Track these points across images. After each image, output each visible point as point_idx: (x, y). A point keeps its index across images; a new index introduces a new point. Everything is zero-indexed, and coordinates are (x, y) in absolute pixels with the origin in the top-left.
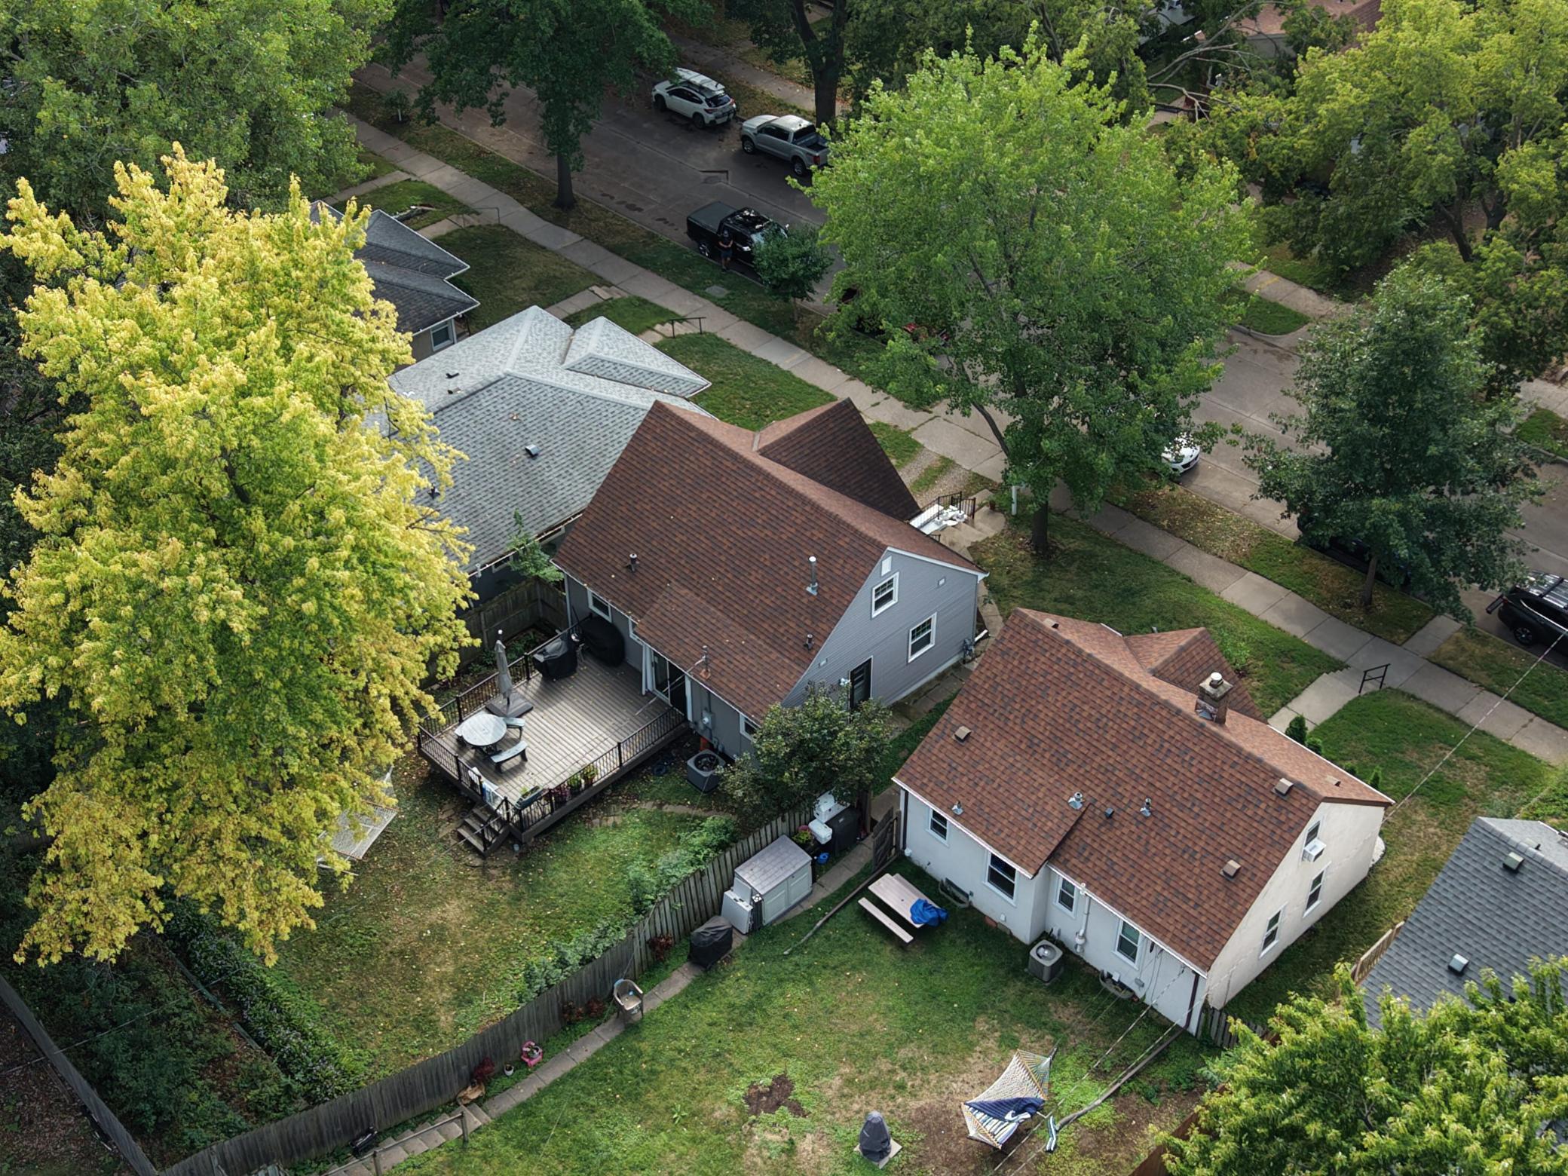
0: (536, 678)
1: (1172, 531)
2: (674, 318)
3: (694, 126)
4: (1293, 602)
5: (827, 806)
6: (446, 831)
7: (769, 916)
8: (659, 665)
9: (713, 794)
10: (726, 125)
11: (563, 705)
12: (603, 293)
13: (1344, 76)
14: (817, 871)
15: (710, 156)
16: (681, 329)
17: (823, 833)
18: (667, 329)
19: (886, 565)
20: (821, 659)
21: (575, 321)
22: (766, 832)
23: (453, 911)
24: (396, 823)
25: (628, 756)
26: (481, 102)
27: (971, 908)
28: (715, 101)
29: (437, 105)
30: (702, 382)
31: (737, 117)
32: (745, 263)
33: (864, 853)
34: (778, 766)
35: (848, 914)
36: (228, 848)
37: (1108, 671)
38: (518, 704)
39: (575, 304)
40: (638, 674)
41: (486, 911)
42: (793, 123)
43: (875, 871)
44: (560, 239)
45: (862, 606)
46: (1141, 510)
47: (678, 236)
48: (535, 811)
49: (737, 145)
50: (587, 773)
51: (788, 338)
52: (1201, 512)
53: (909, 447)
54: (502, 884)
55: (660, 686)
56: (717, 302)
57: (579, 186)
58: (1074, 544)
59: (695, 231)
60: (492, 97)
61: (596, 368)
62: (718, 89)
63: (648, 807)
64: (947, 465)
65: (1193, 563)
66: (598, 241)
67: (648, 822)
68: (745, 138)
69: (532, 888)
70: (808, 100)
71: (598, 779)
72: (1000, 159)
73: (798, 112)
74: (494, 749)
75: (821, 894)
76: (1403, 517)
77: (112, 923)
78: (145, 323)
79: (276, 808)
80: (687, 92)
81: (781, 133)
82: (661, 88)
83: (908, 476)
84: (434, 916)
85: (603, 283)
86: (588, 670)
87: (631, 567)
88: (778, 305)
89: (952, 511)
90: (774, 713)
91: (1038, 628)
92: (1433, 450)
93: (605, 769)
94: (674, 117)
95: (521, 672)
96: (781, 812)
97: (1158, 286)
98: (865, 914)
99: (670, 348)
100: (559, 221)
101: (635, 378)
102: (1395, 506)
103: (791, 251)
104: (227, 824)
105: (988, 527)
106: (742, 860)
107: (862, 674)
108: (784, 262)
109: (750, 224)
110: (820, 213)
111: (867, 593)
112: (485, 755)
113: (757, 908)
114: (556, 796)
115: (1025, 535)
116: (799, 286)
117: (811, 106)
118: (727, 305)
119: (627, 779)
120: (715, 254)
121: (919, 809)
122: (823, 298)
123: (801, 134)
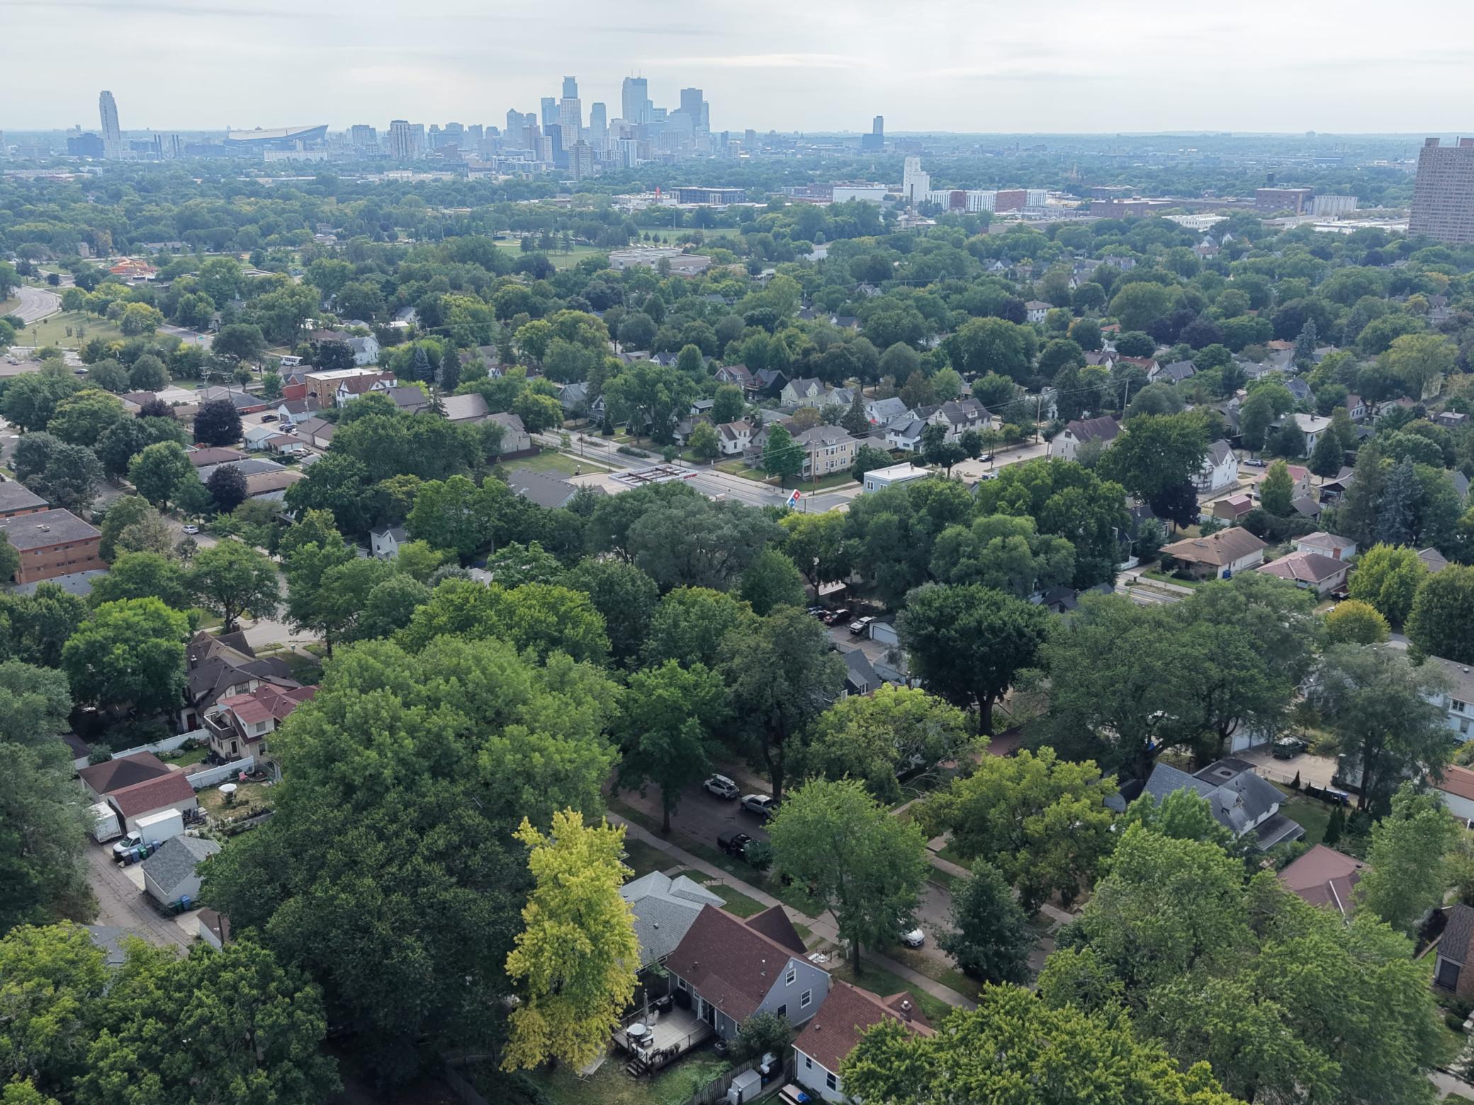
0: (657, 1012)
1: (911, 968)
2: (711, 879)
3: (721, 799)
4: (956, 995)
5: (768, 1058)
6: (622, 1068)
7: (745, 1099)
8: (705, 1004)
9: (725, 1055)
10: (735, 799)
11: (667, 1023)
12: (682, 868)
13: (967, 788)
14: (763, 1085)
15: (728, 811)
16: (714, 883)
17: (766, 1069)
18: (708, 883)
19: (791, 965)
20: (766, 1000)
21: (673, 877)
22: (744, 1066)
23: (626, 1095)
24: (603, 1065)
25: (692, 1042)
26: (636, 789)
27: (821, 1099)
28: (730, 788)
29: (620, 788)
30: (725, 902)
31: (740, 795)
32: (741, 856)
33: (782, 1079)
34: (748, 1039)
35: (775, 1100)
36: (570, 1034)
37: (869, 1002)
38: (650, 1022)
39: (673, 871)
40: (695, 1013)
41: (639, 1096)
42: (763, 798)
43: (785, 1084)
44: (664, 846)
45: (781, 982)
46: (900, 959)
47: (714, 845)
48: (658, 1059)
49: (739, 807)
50: (677, 1047)
51: (759, 888)
52: (923, 960)
53: (808, 933)
54: (643, 1087)
55: (705, 1017)
56: (730, 873)
57: (674, 823)
58: (869, 971)
59: (721, 843)
60: (642, 786)
61: (681, 894)
62: (732, 783)
63: (699, 1062)
64: (822, 940)
65: (918, 980)
66: (679, 846)
67: (699, 1067)
68: (743, 804)
69: (655, 1089)
70: (770, 788)
71: (681, 1050)
72: (833, 817)
73: (765, 793)
74: (641, 1036)
75: (764, 1093)
76: (986, 955)
77: (534, 1056)
78: (565, 860)
79: (584, 1023)
80: (718, 784)
81: (758, 802)
82: (708, 782)
83: (807, 943)
84: (620, 1096)
85: (681, 864)
86: (676, 1009)
87: (695, 967)
88: (754, 874)
89: (823, 957)
90: (748, 1019)
91: (845, 987)
92: (993, 928)
93: (684, 1046)
94: (713, 794)
95: (652, 1010)
96: (749, 1059)
97: (893, 865)
98: (781, 1099)
99: (711, 889)
100: (664, 838)
101: (696, 899)
102: (981, 949)
103: (760, 851)
104: (571, 1026)
105: (837, 963)
106: (735, 1076)
107: (782, 1010)
108: (757, 855)
109: (744, 840)
110: (769, 836)
111: (784, 975)
112: (638, 1039)
113: (740, 1093)
114: (665, 1054)
115: (851, 967)
116: (763, 865)
117: (771, 791)
118: (733, 874)
119: (691, 1051)
120: (729, 852)
121: (802, 1055)
122: (772, 872)
123: (766, 803)
